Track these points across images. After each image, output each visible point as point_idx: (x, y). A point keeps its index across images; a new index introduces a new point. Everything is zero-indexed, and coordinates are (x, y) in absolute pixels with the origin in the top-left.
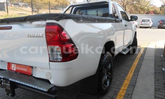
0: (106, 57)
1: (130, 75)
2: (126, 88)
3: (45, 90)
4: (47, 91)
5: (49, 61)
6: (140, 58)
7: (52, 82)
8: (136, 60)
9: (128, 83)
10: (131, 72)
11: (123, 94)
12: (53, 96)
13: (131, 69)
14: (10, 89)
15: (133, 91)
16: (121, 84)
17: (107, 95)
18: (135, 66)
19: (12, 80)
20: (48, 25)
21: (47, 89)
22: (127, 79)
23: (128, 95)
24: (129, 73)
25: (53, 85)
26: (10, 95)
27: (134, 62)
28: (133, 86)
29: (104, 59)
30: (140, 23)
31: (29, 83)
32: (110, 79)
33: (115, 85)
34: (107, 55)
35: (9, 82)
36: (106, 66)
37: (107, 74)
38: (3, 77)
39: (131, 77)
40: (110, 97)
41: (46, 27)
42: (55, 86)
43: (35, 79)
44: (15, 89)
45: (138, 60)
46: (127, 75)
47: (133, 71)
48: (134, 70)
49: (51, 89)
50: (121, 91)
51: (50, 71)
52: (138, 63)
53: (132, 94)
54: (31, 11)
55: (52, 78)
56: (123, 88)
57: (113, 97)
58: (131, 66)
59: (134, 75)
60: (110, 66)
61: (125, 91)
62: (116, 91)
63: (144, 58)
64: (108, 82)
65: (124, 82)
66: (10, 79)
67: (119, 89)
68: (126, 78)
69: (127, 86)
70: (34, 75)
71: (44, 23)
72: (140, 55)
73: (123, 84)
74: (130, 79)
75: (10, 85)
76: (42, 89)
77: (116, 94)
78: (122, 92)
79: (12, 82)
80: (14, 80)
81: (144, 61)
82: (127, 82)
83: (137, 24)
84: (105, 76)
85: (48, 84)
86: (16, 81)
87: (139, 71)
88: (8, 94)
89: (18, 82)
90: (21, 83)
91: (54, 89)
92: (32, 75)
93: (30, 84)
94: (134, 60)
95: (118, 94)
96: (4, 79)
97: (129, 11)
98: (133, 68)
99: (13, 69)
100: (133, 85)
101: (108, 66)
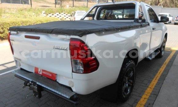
0: (128, 65)
1: (154, 82)
2: (147, 97)
3: (67, 97)
4: (69, 98)
5: (72, 72)
6: (168, 63)
7: (74, 89)
8: (163, 66)
9: (151, 92)
10: (155, 79)
11: (144, 103)
12: (75, 103)
13: (156, 75)
14: (37, 91)
15: (155, 101)
16: (143, 92)
17: (127, 103)
18: (162, 72)
19: (39, 84)
20: (72, 39)
21: (69, 96)
22: (150, 87)
23: (149, 105)
24: (153, 80)
25: (74, 92)
26: (37, 96)
27: (161, 67)
28: (156, 96)
29: (125, 67)
30: (176, 19)
31: (53, 89)
32: (132, 86)
33: (137, 92)
34: (129, 64)
35: (36, 85)
36: (127, 74)
37: (129, 81)
38: (31, 80)
39: (155, 85)
40: (130, 105)
41: (70, 42)
42: (76, 94)
43: (59, 85)
44: (42, 92)
45: (165, 66)
46: (151, 82)
47: (158, 79)
48: (159, 77)
49: (73, 96)
50: (142, 99)
51: (72, 80)
52: (165, 69)
53: (153, 104)
54: (54, 3)
55: (74, 87)
56: (144, 96)
57: (133, 105)
58: (157, 71)
59: (158, 83)
60: (132, 74)
61: (147, 100)
62: (137, 99)
63: (173, 64)
64: (129, 90)
65: (147, 90)
66: (37, 83)
67: (140, 97)
68: (149, 85)
69: (149, 94)
70: (57, 81)
71: (68, 37)
72: (169, 60)
73: (145, 92)
74: (153, 87)
75: (37, 88)
76: (65, 96)
77: (136, 102)
78: (143, 101)
79: (39, 86)
80: (41, 85)
81: (172, 67)
82: (149, 91)
83: (171, 20)
84: (126, 83)
85: (71, 91)
86: (43, 86)
87: (164, 79)
88: (35, 95)
89: (45, 86)
90: (47, 88)
91: (75, 97)
92: (56, 80)
93: (55, 90)
94: (160, 66)
95: (139, 103)
96: (32, 82)
97: (163, 3)
98: (158, 75)
99: (40, 72)
100: (155, 94)
101: (130, 73)
